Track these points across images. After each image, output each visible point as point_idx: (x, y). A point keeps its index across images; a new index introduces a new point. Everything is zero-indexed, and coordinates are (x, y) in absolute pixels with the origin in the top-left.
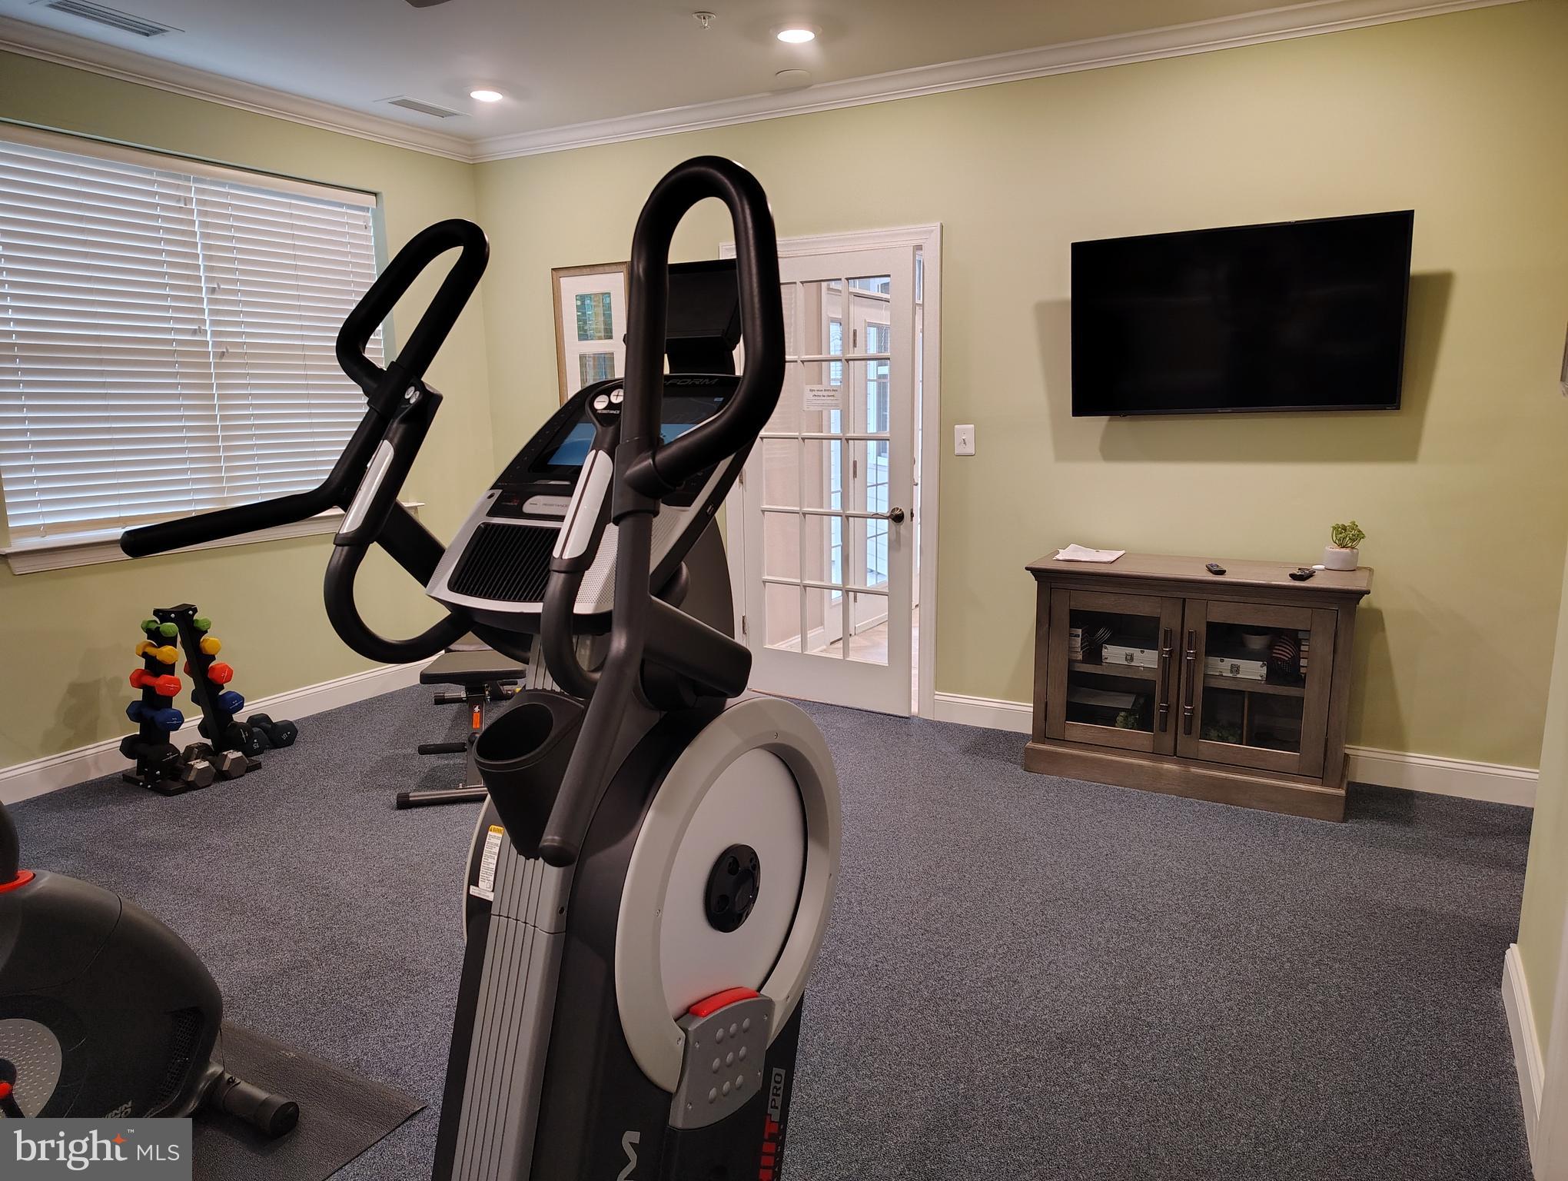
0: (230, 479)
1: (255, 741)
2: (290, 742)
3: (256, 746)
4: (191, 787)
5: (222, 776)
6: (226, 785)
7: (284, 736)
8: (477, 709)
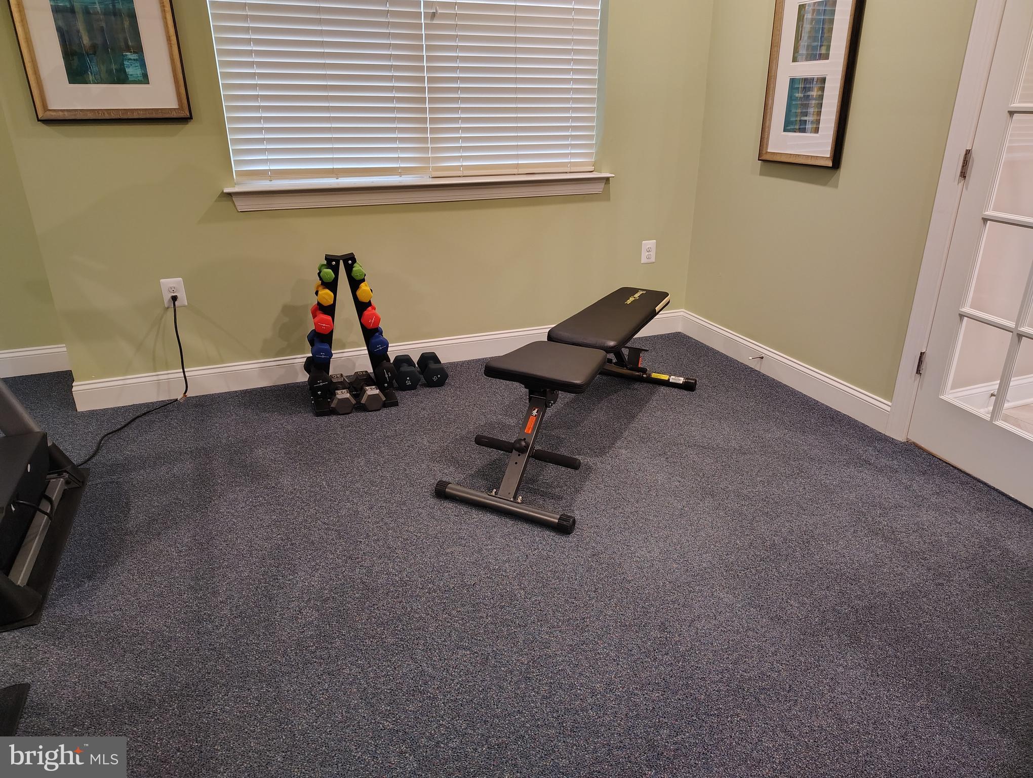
0: (434, 140)
1: (408, 378)
2: (441, 383)
3: (409, 383)
4: (333, 412)
5: (361, 408)
6: (361, 415)
7: (435, 379)
8: (535, 412)
